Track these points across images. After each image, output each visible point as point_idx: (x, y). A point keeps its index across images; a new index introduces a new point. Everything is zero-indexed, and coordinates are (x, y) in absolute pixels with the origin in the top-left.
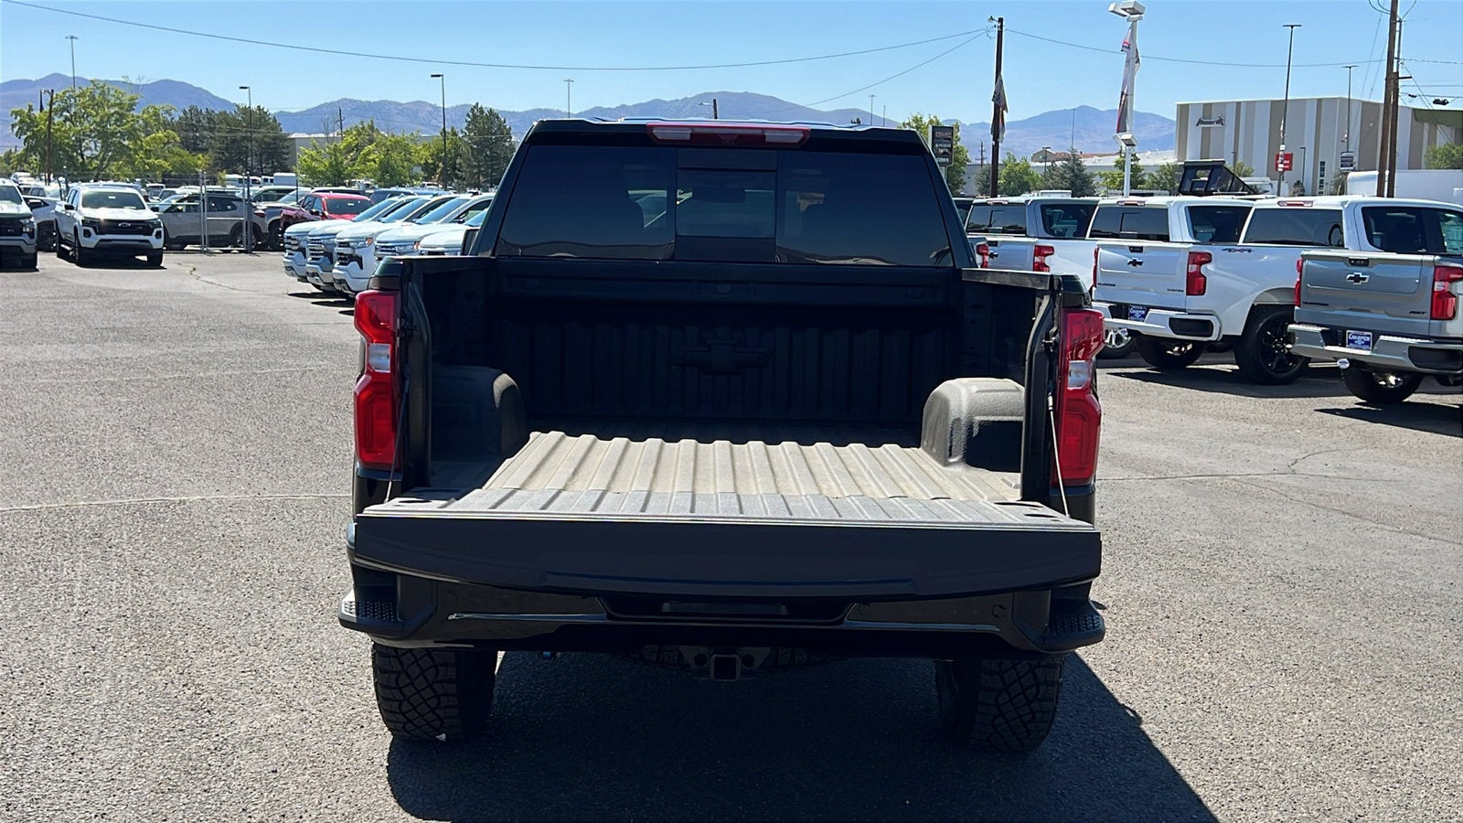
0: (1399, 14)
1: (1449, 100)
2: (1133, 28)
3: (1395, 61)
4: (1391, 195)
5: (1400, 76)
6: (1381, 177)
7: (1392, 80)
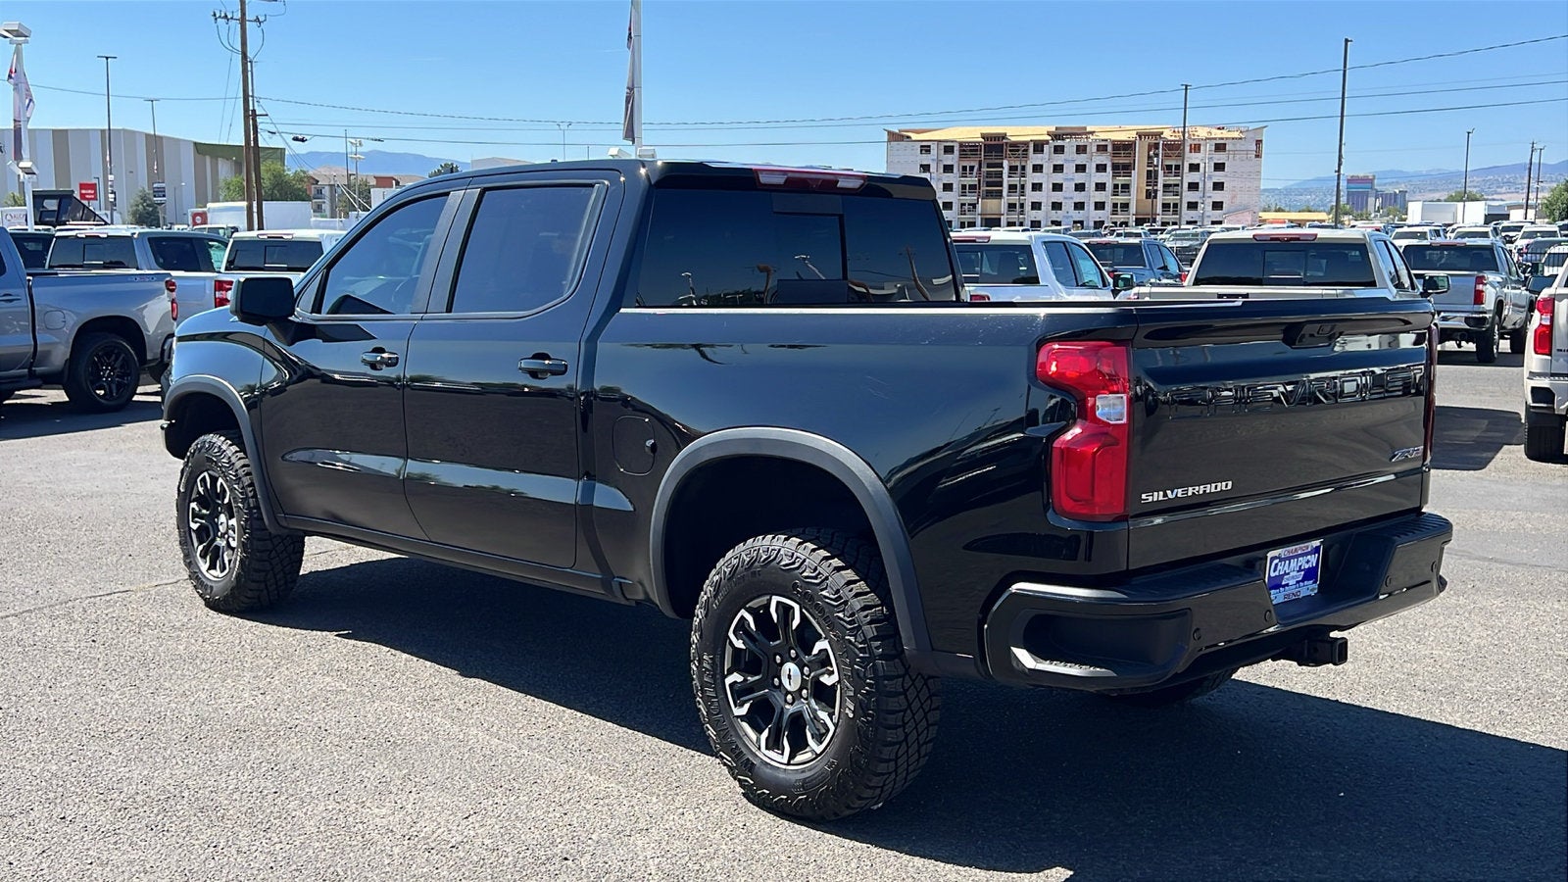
0: (250, 55)
1: (306, 137)
2: (18, 52)
3: (250, 99)
4: (261, 228)
5: (257, 113)
6: (250, 208)
7: (250, 116)
